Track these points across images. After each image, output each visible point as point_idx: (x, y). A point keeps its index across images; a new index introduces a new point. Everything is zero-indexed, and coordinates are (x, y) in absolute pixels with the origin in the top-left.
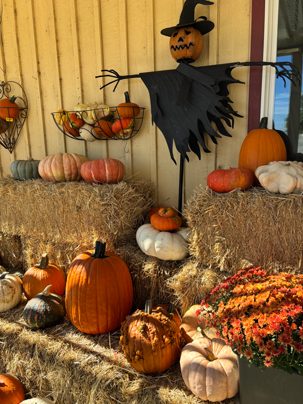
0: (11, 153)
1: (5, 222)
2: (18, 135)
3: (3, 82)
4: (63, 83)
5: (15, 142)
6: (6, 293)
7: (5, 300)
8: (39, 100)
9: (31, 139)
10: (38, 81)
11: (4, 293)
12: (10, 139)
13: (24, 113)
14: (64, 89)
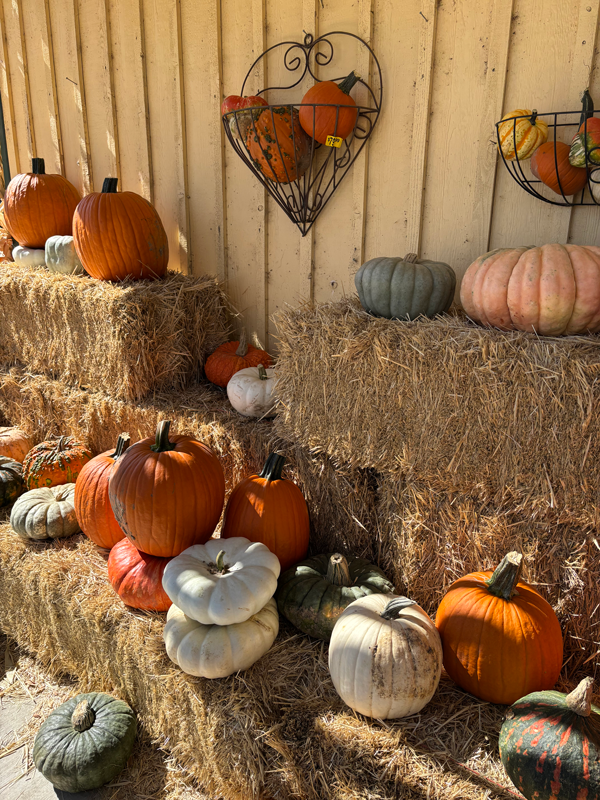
0: (304, 233)
1: (340, 430)
2: (335, 188)
3: (309, 35)
4: (518, 29)
5: (320, 207)
6: (420, 669)
7: (418, 690)
8: (424, 86)
9: (373, 200)
10: (430, 26)
11: (415, 669)
12: (305, 198)
13: (364, 124)
14: (521, 48)
